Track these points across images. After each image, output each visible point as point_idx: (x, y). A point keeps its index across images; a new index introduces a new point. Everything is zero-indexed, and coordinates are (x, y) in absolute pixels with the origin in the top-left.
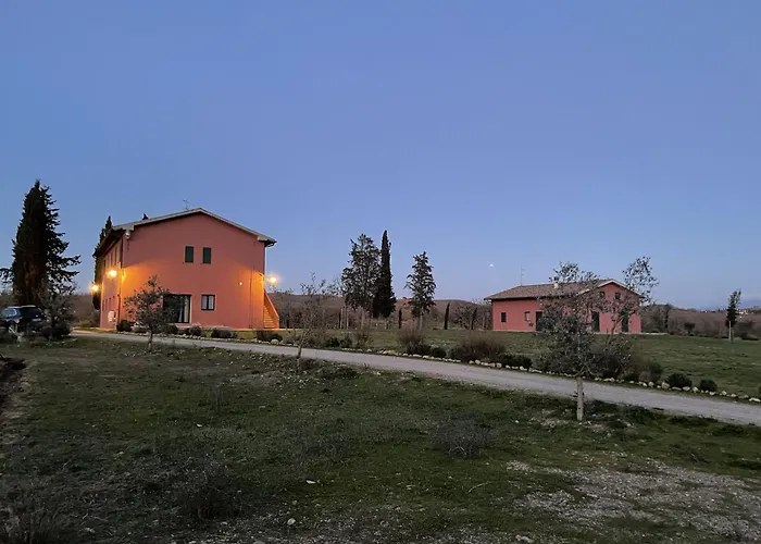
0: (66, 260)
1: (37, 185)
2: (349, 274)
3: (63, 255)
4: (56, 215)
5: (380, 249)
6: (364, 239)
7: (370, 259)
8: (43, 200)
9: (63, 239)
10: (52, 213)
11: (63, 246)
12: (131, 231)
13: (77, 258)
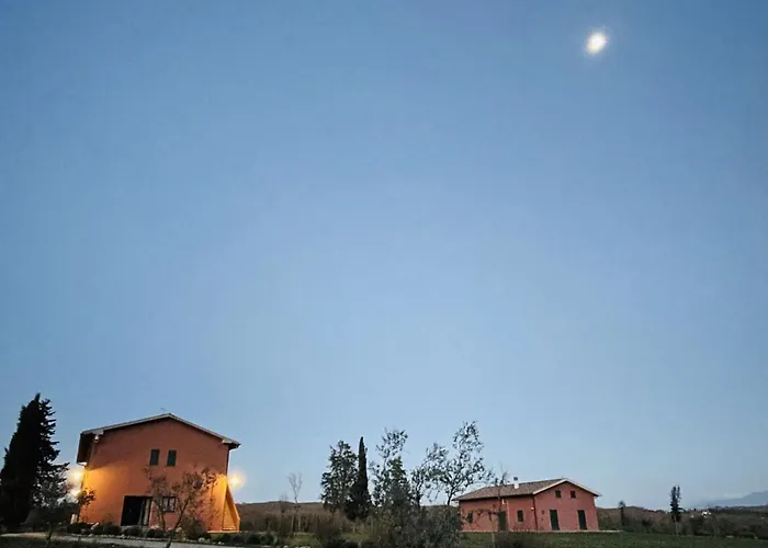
0: (56, 467)
1: (38, 397)
2: (327, 479)
3: (54, 463)
4: (54, 425)
5: (357, 454)
6: (342, 445)
7: (348, 464)
8: (43, 411)
9: (55, 448)
10: (50, 424)
11: (54, 454)
12: (100, 436)
13: (66, 465)
